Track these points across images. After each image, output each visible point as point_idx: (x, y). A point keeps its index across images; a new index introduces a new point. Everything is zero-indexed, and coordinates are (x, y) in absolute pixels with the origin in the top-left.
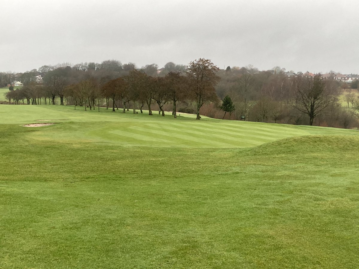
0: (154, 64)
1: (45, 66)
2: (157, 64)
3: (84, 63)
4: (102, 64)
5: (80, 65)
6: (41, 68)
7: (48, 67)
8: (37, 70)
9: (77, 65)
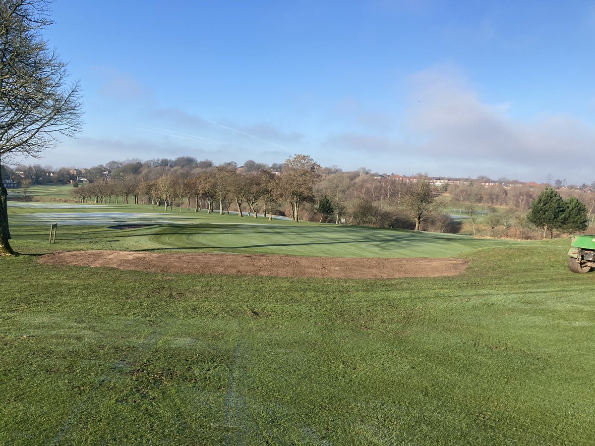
0: (233, 162)
1: (113, 162)
2: (236, 162)
3: (156, 159)
4: (176, 161)
5: (152, 161)
6: (109, 164)
7: (116, 162)
8: (104, 166)
9: (148, 161)
